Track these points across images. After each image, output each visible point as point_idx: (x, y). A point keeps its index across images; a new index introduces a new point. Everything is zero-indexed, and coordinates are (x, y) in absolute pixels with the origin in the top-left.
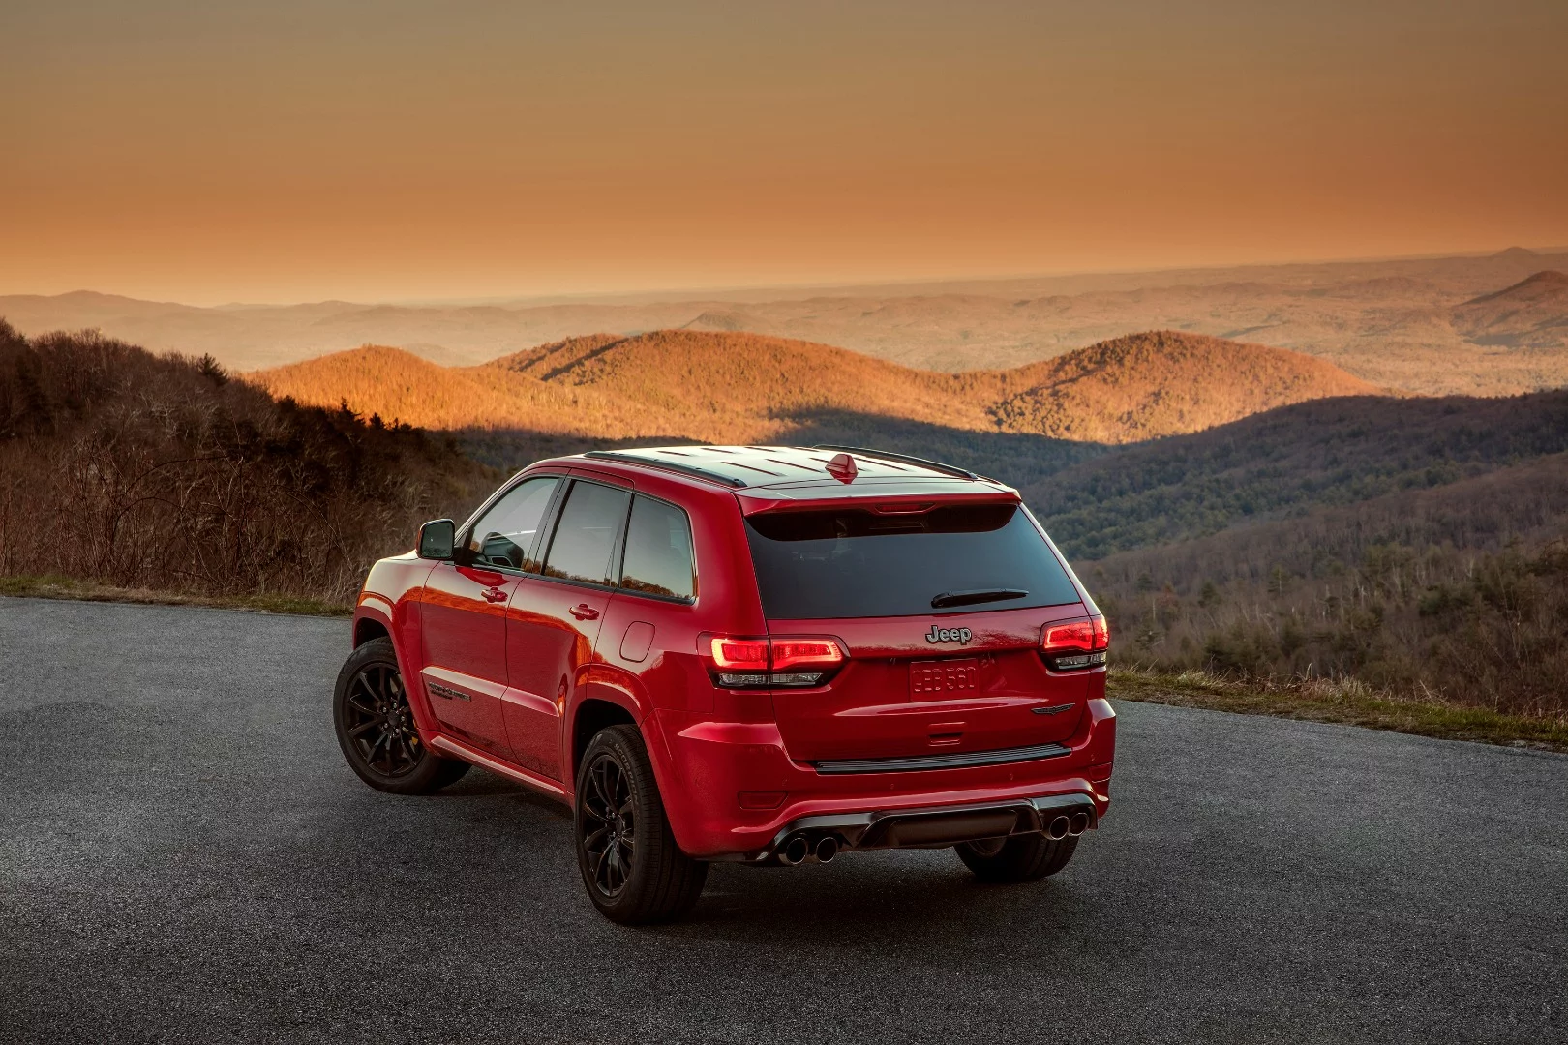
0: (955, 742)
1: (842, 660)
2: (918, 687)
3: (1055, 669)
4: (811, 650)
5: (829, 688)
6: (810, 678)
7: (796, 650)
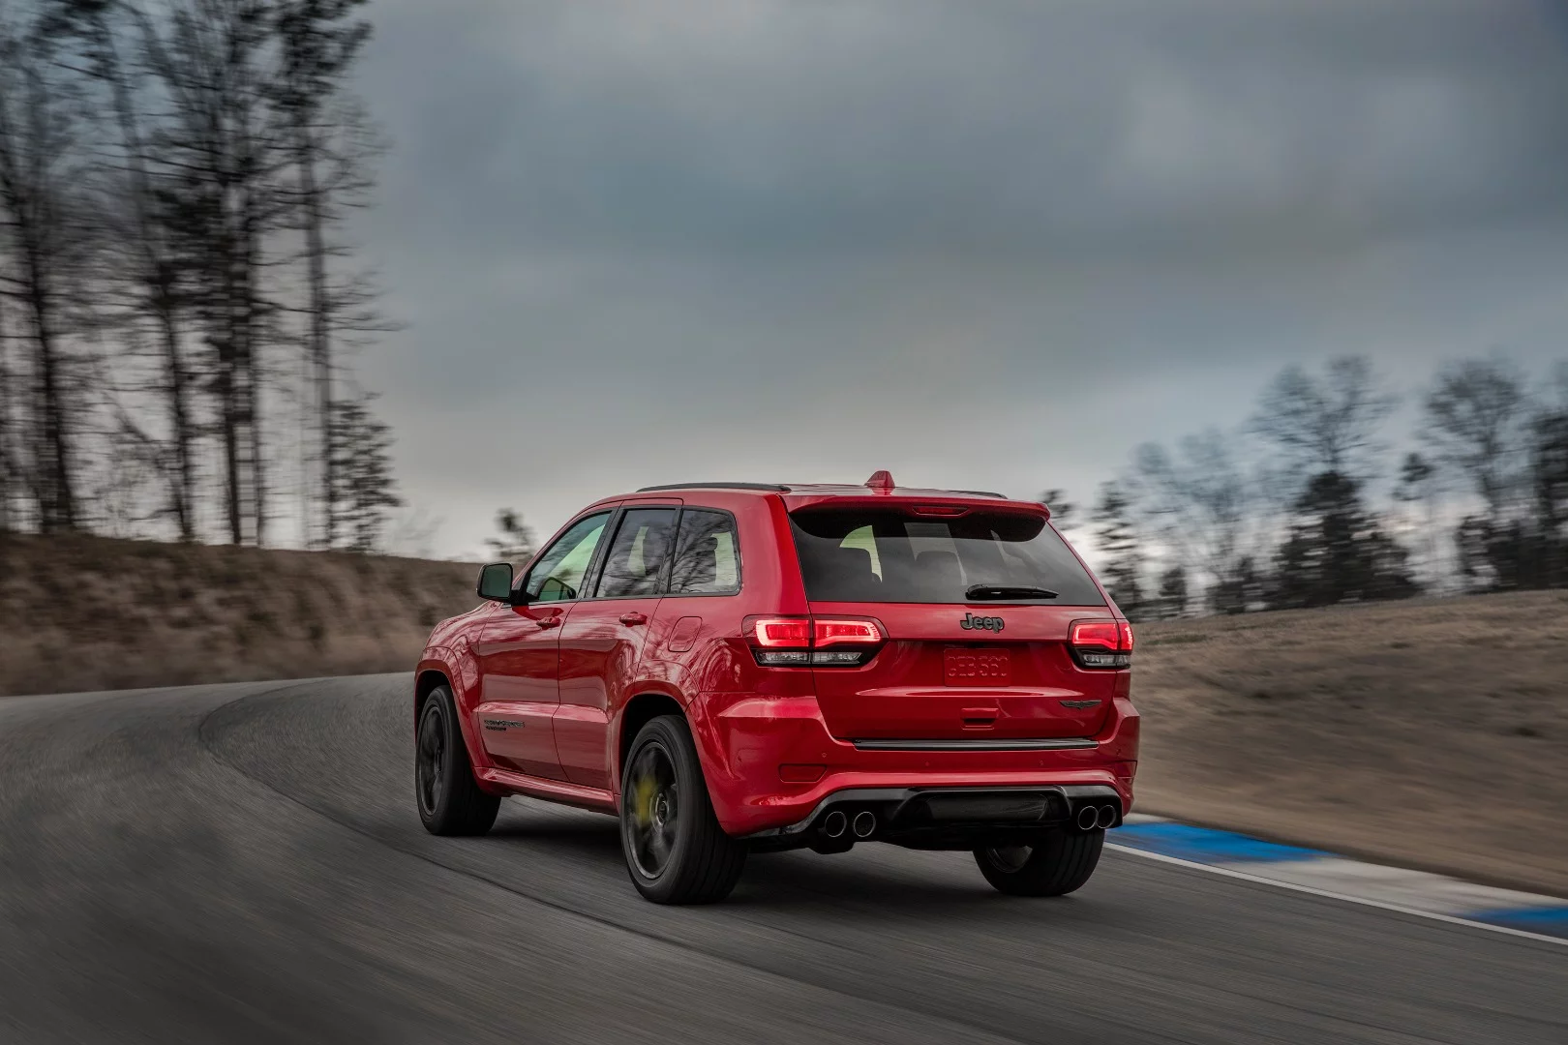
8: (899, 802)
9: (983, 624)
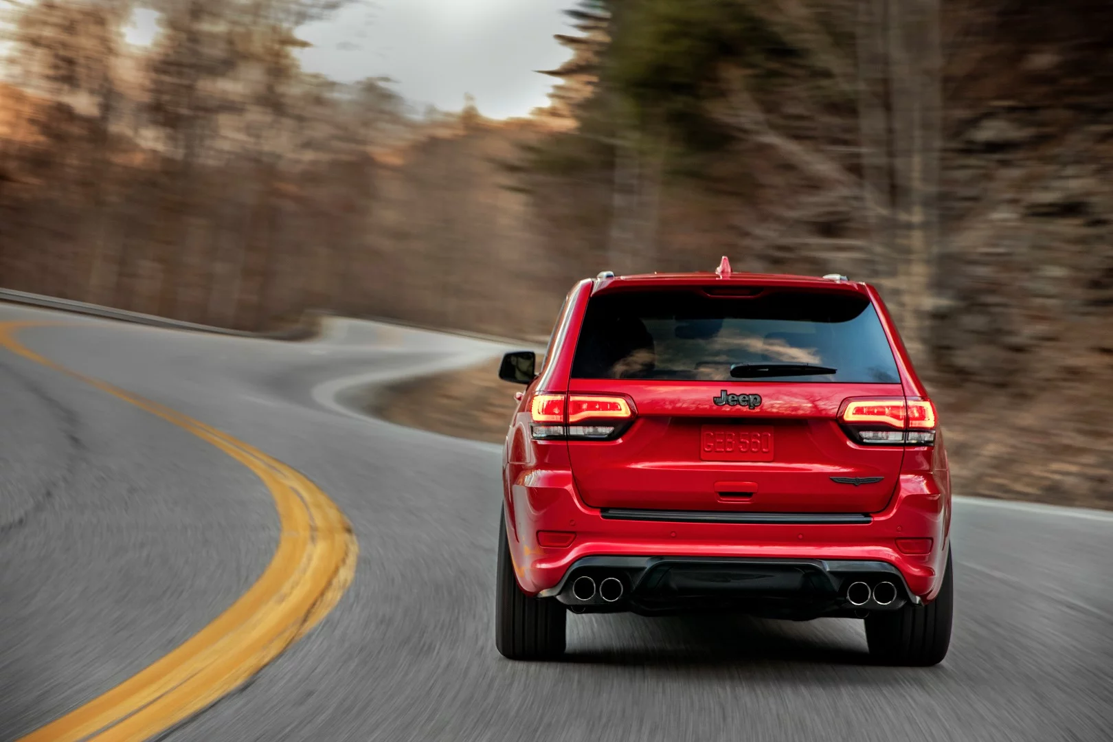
0: (744, 501)
1: (631, 416)
2: (709, 446)
3: (859, 441)
4: (604, 406)
5: (620, 441)
6: (605, 430)
7: (592, 406)
8: (642, 569)
9: (738, 401)
